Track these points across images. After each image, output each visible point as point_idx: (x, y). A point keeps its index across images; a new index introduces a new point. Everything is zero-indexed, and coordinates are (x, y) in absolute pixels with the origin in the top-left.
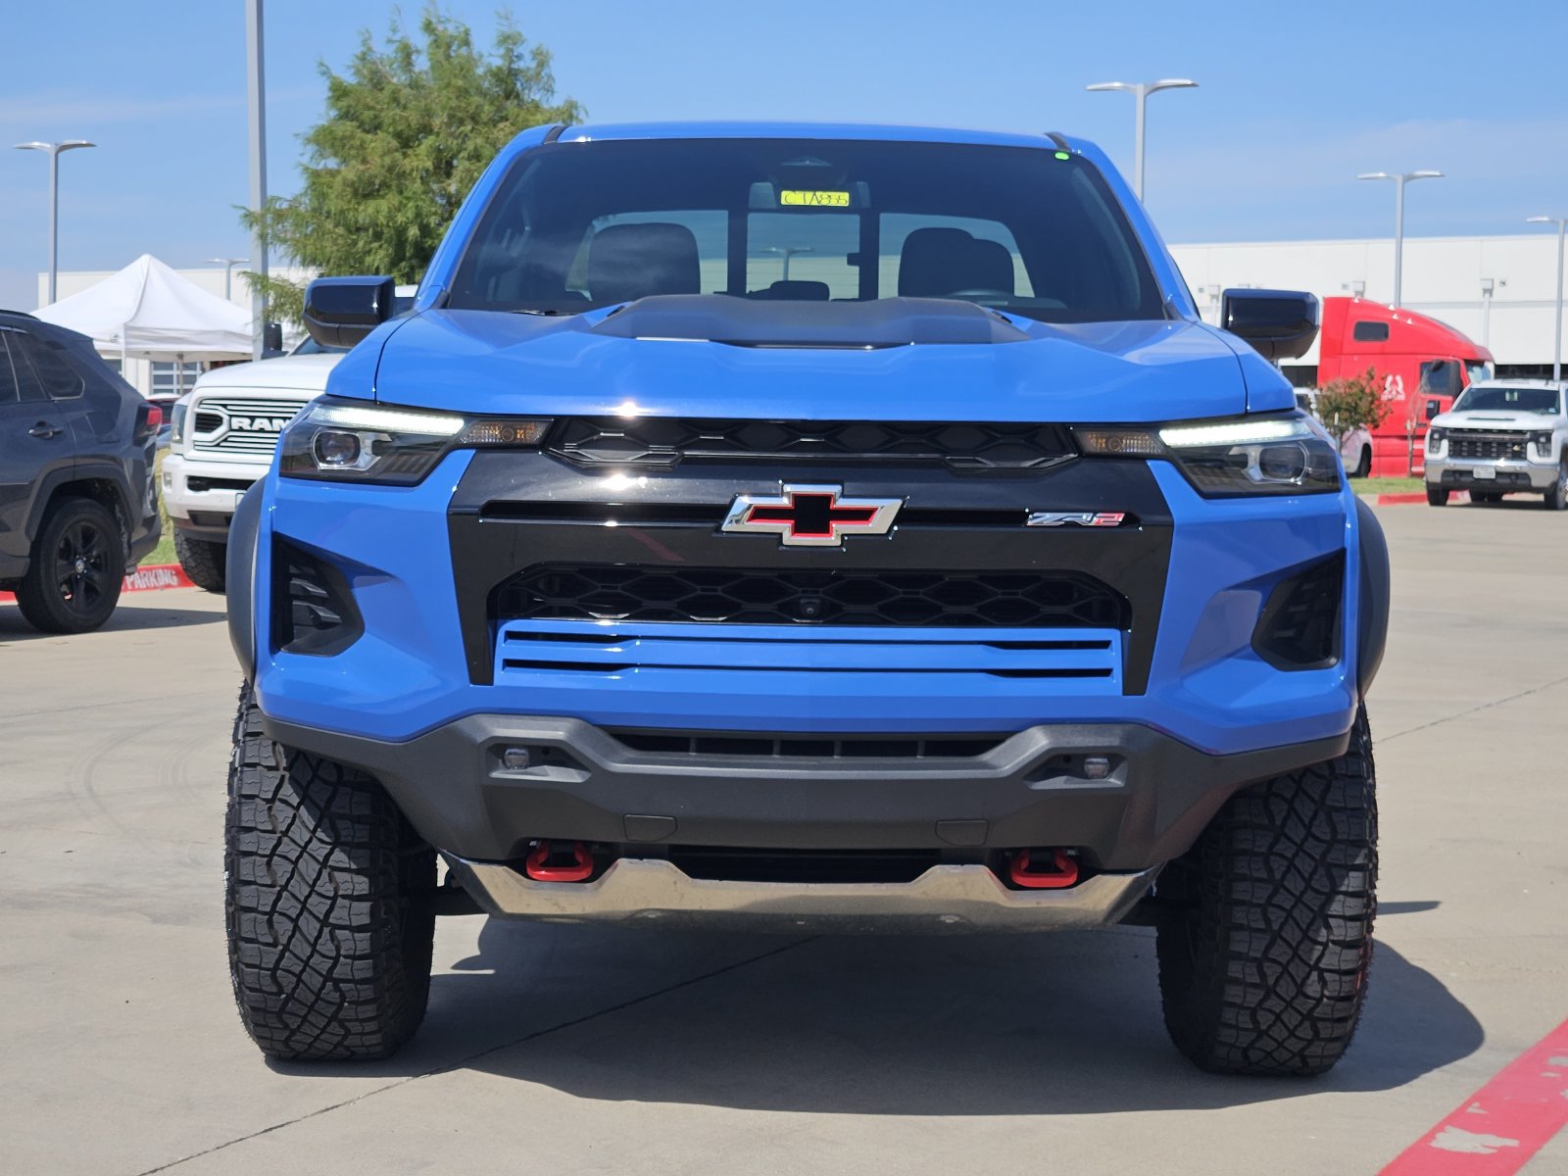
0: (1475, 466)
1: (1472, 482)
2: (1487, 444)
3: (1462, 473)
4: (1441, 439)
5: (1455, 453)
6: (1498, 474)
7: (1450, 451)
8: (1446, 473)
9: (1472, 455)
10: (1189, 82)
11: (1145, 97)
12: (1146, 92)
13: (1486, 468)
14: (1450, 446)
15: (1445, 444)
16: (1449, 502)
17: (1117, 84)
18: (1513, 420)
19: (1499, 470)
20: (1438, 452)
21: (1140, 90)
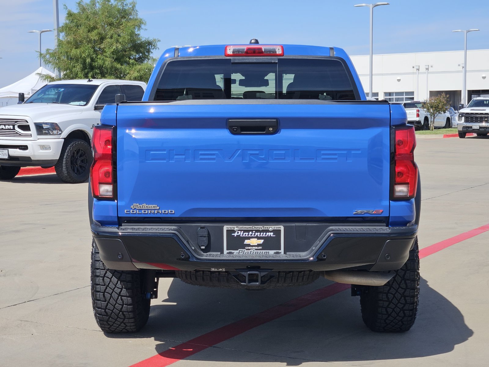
0: (473, 125)
1: (472, 130)
2: (477, 118)
3: (468, 127)
4: (462, 116)
5: (466, 121)
6: (480, 127)
7: (465, 120)
8: (464, 127)
9: (472, 122)
10: (386, 3)
11: (373, 8)
12: (373, 6)
13: (476, 126)
14: (465, 119)
15: (463, 118)
16: (466, 137)
17: (364, 4)
18: (485, 110)
19: (480, 126)
20: (461, 121)
21: (371, 6)
